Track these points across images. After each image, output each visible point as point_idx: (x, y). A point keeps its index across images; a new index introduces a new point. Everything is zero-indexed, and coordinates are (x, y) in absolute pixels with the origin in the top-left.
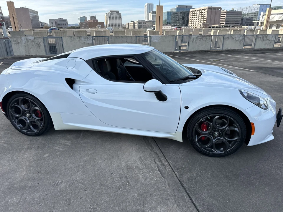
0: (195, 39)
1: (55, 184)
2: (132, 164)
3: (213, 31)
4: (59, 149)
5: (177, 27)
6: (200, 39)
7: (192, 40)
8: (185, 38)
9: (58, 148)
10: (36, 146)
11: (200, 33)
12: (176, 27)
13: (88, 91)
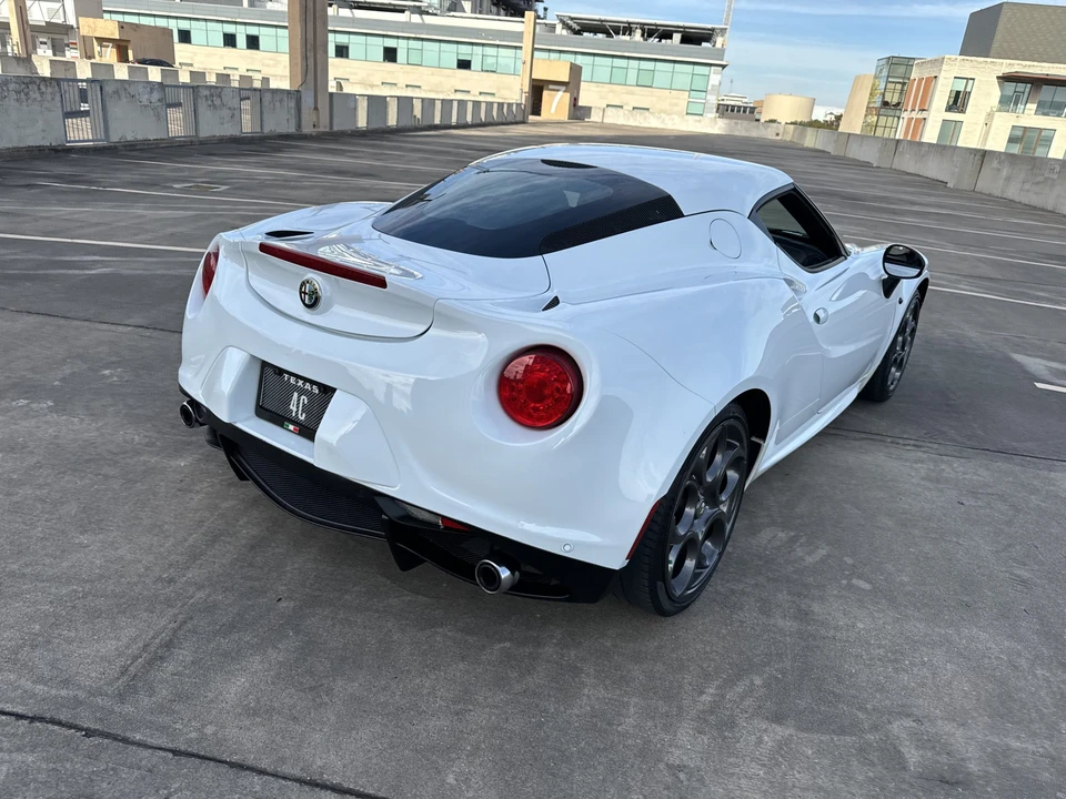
13: (817, 318)
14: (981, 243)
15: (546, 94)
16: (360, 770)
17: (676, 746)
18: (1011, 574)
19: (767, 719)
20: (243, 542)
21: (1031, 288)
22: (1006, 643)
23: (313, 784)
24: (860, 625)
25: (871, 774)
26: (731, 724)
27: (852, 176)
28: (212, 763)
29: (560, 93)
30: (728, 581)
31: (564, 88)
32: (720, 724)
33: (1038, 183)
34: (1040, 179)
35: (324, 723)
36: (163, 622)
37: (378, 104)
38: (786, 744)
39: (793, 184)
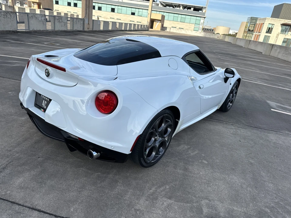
13: (200, 87)
14: (267, 70)
15: (154, 23)
16: (48, 206)
17: (139, 204)
18: (249, 161)
19: (167, 198)
20: (33, 141)
21: (277, 83)
22: (241, 180)
23: (33, 209)
24: (201, 173)
25: (192, 215)
26: (156, 199)
27: (236, 50)
28: (6, 202)
29: (159, 23)
30: (167, 159)
31: (160, 22)
32: (153, 198)
33: (287, 54)
34: (287, 53)
35: (41, 192)
36: (4, 162)
37: (106, 23)
38: (170, 205)
39: (199, 49)
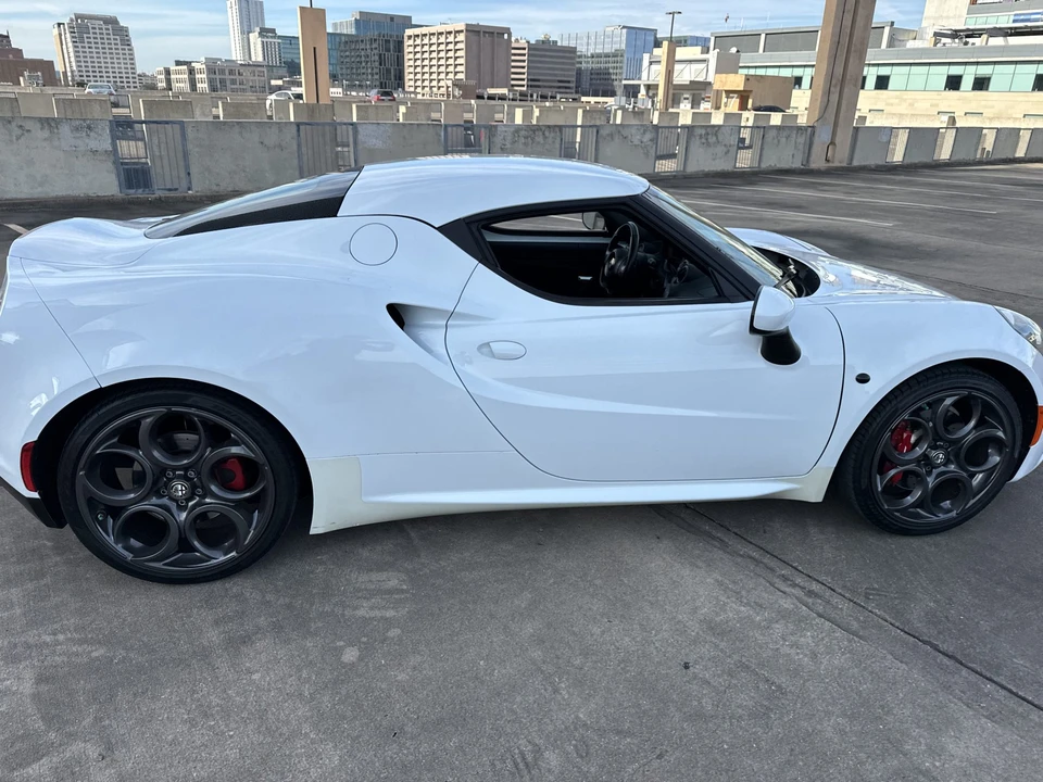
0: (509, 138)
1: (516, 765)
2: (717, 614)
3: (519, 113)
4: (377, 613)
5: (378, 92)
6: (526, 137)
7: (498, 140)
8: (454, 134)
9: (372, 608)
10: (262, 621)
11: (467, 116)
12: (375, 91)
13: (489, 351)
37: (923, 136)
